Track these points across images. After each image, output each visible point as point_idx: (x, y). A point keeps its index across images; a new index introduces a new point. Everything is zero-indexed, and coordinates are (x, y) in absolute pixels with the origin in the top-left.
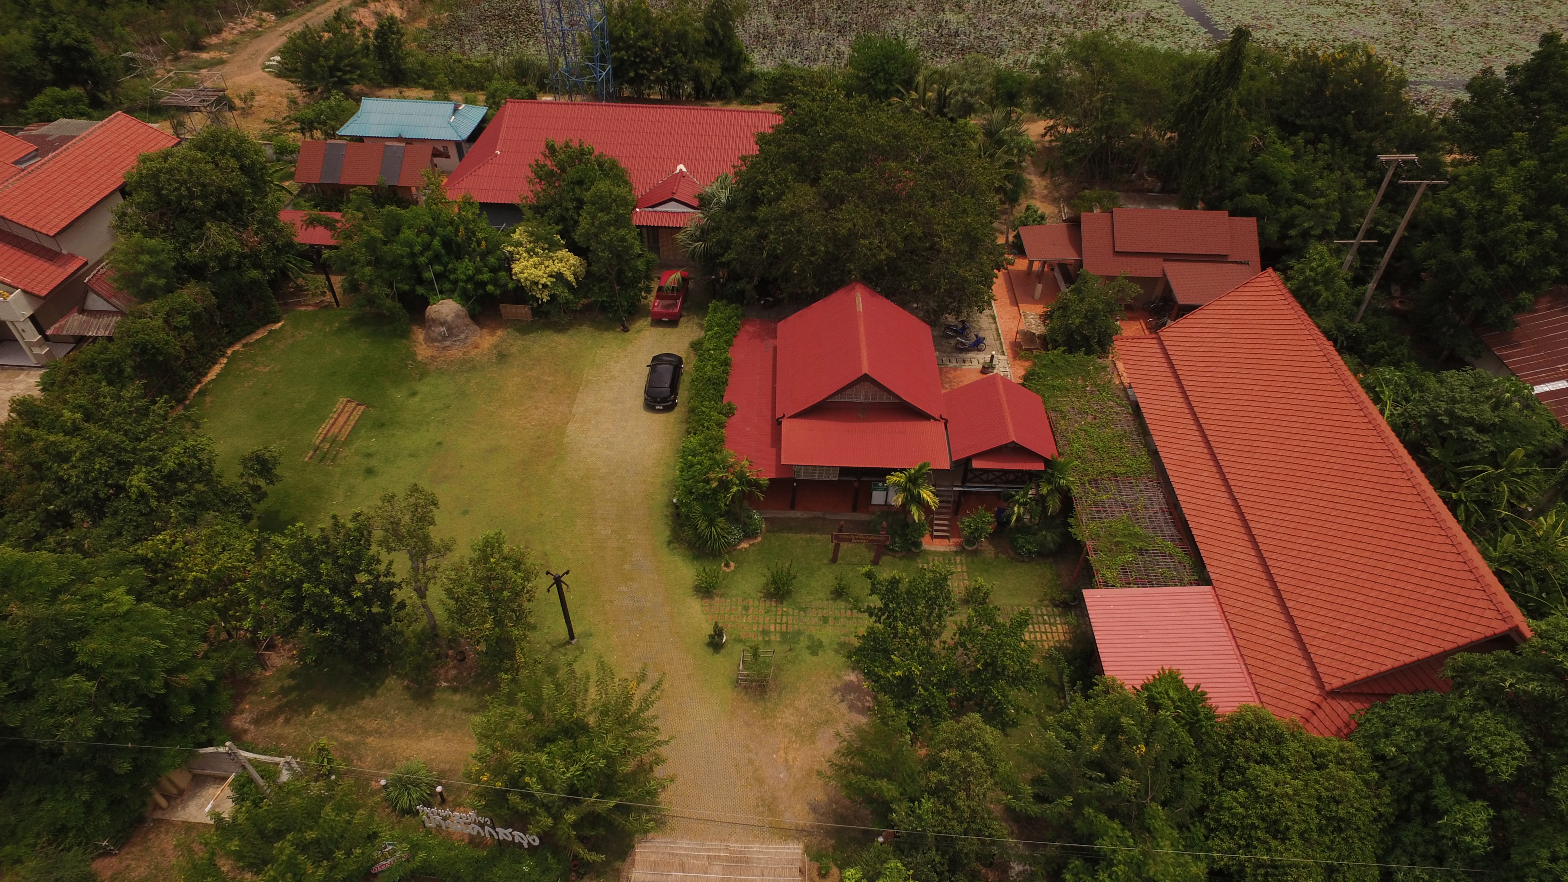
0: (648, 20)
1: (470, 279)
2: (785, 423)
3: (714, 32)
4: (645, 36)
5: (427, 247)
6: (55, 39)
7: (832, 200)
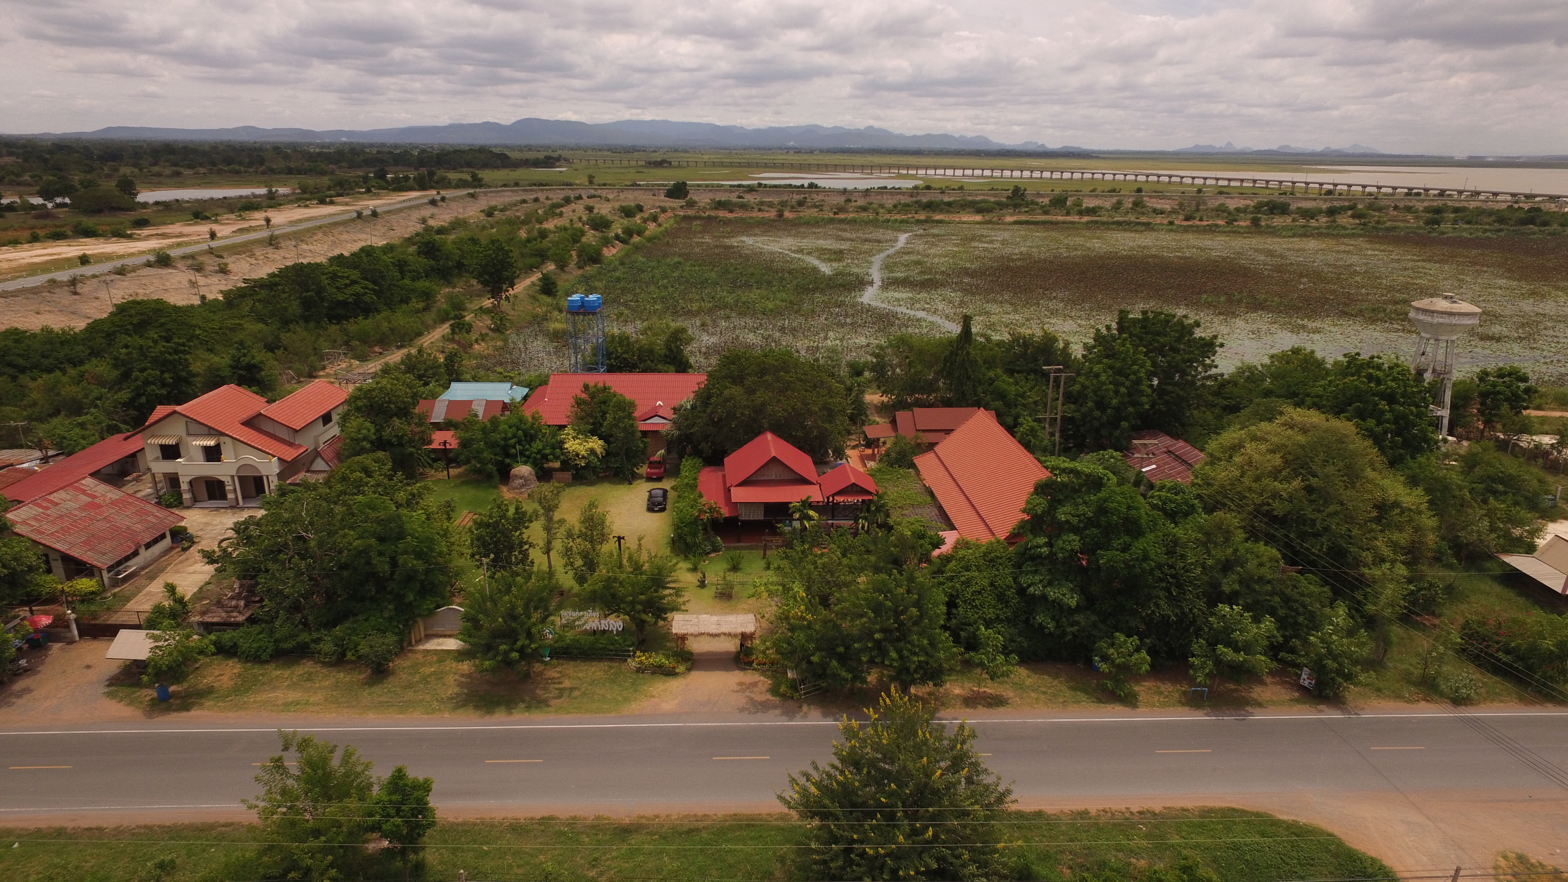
0: (628, 344)
1: (539, 452)
2: (733, 490)
3: (671, 350)
4: (626, 352)
5: (514, 436)
6: (245, 360)
7: (751, 391)
